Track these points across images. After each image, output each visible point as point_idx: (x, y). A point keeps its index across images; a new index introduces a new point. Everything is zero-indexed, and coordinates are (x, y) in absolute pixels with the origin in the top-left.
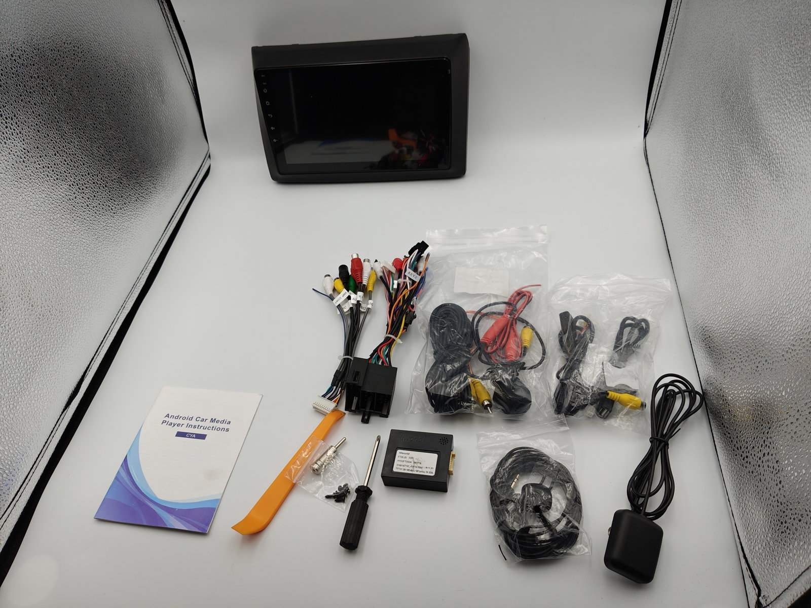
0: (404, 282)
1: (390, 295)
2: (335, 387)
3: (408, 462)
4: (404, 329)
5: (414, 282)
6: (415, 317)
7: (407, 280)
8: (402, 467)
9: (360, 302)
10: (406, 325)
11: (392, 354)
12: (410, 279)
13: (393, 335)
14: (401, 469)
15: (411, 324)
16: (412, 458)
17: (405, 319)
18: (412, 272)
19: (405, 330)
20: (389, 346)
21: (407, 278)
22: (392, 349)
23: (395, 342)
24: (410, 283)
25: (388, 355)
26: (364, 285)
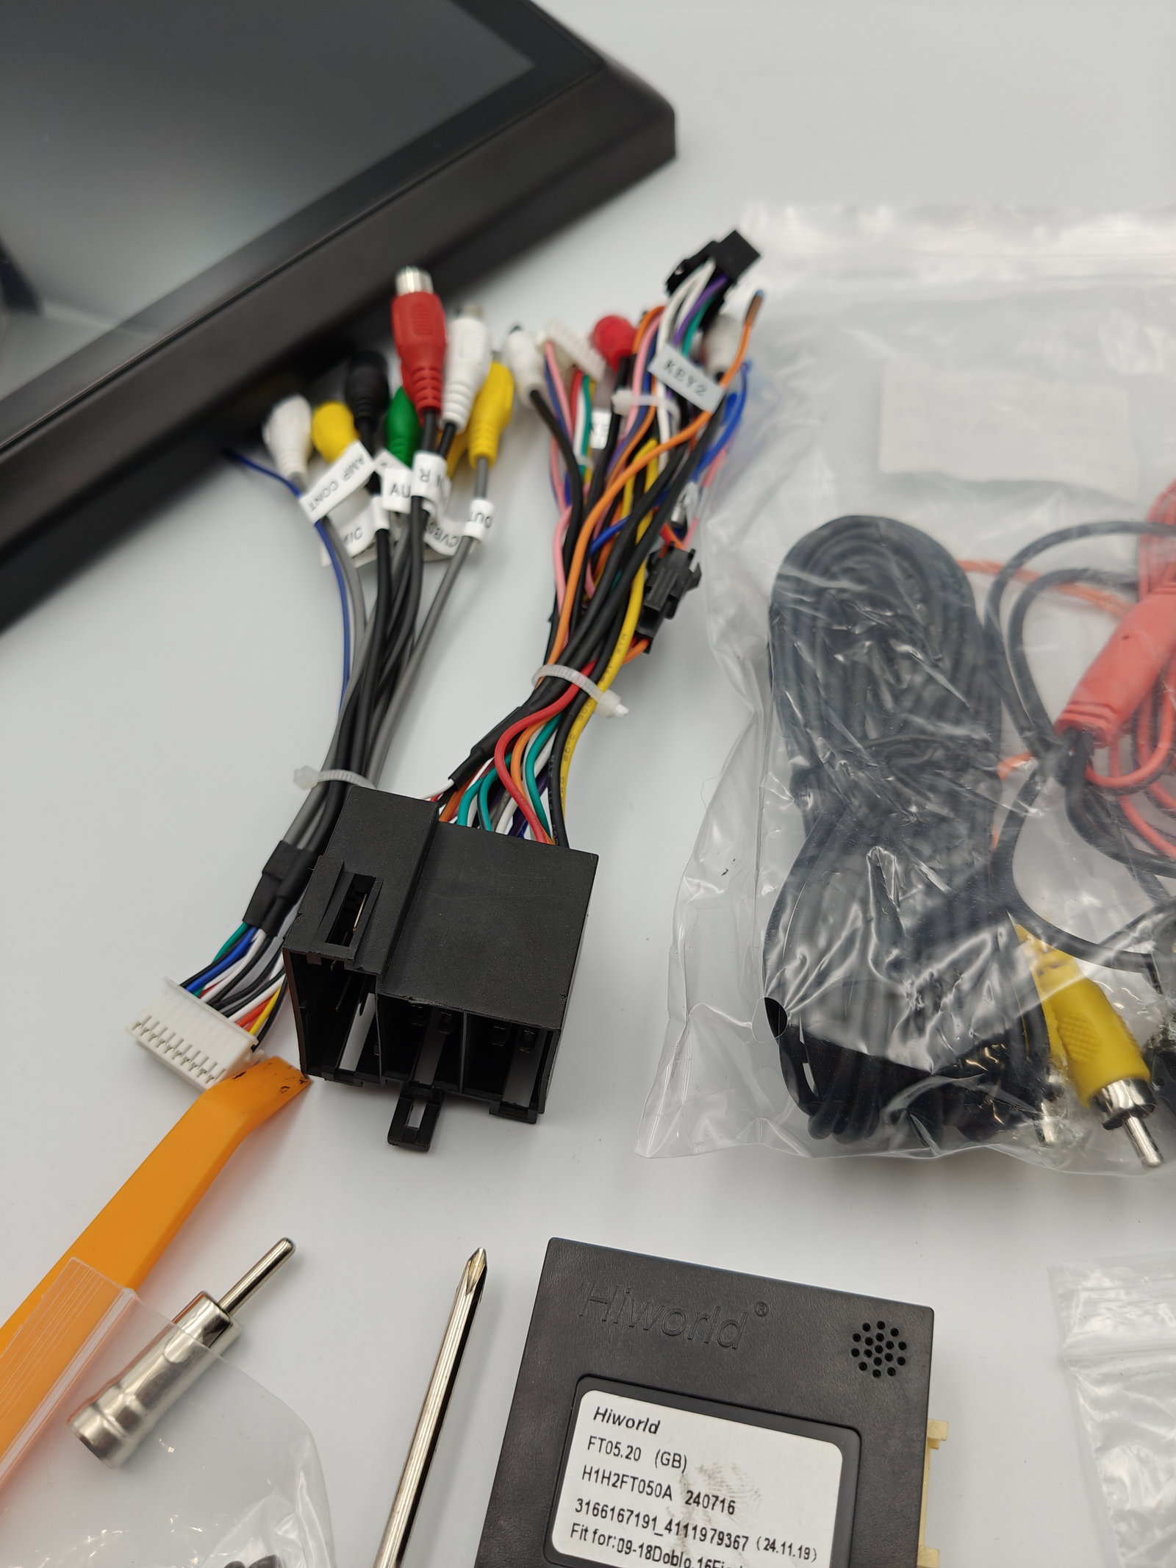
0: (644, 410)
1: (574, 470)
2: (260, 936)
3: (648, 1487)
4: (637, 638)
5: (688, 412)
6: (693, 580)
7: (660, 400)
8: (607, 1526)
9: (427, 506)
10: (650, 618)
11: (572, 772)
12: (672, 393)
13: (580, 670)
14: (604, 1540)
15: (671, 614)
16: (677, 1461)
17: (647, 589)
18: (682, 361)
19: (642, 645)
20: (559, 726)
21: (660, 391)
22: (569, 745)
23: (588, 708)
24: (670, 415)
25: (549, 778)
26: (451, 425)
